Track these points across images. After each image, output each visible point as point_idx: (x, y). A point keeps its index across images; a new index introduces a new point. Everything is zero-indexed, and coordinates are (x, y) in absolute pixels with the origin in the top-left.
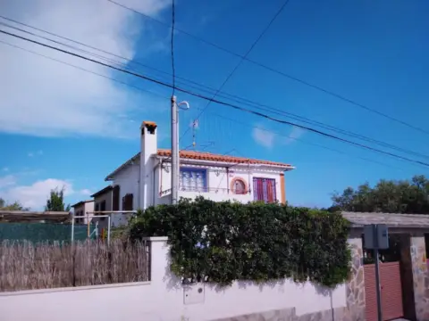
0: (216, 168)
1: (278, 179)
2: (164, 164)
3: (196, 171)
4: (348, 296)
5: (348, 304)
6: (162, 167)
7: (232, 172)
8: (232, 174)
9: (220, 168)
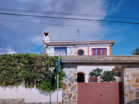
0: (70, 46)
1: (108, 48)
2: (48, 47)
3: (62, 48)
4: (63, 97)
5: (63, 100)
6: (47, 48)
7: (77, 47)
8: (77, 48)
9: (72, 46)
